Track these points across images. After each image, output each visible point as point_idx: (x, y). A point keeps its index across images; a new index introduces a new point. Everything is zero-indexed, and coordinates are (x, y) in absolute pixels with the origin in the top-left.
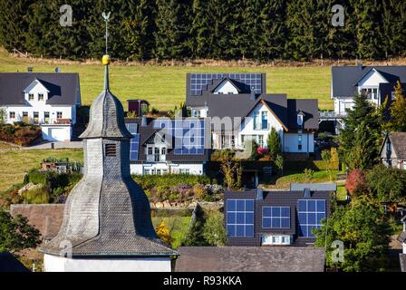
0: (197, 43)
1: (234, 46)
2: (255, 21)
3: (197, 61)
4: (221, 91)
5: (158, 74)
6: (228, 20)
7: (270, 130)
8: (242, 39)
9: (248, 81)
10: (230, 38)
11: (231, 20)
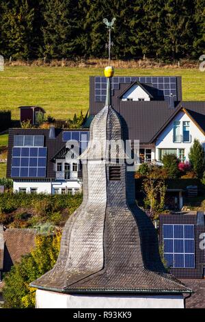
0: (92, 41)
1: (134, 43)
2: (159, 15)
3: (91, 61)
4: (129, 97)
5: (48, 76)
6: (127, 14)
7: (193, 143)
8: (143, 36)
9: (161, 86)
10: (129, 34)
11: (130, 14)
